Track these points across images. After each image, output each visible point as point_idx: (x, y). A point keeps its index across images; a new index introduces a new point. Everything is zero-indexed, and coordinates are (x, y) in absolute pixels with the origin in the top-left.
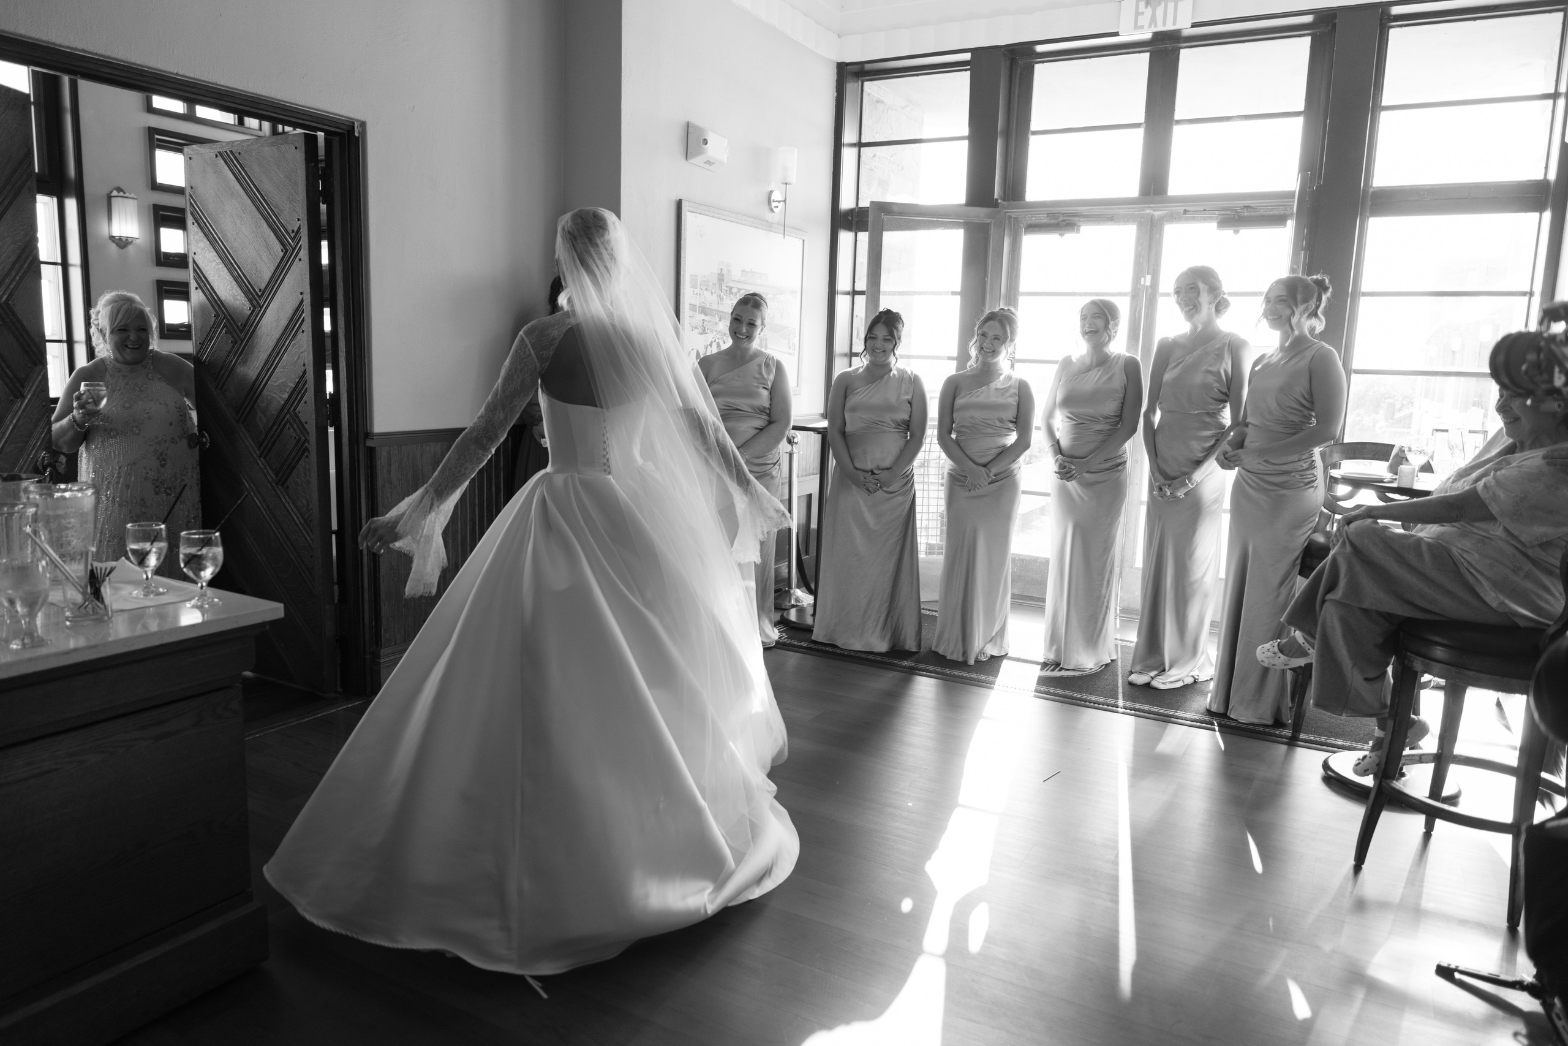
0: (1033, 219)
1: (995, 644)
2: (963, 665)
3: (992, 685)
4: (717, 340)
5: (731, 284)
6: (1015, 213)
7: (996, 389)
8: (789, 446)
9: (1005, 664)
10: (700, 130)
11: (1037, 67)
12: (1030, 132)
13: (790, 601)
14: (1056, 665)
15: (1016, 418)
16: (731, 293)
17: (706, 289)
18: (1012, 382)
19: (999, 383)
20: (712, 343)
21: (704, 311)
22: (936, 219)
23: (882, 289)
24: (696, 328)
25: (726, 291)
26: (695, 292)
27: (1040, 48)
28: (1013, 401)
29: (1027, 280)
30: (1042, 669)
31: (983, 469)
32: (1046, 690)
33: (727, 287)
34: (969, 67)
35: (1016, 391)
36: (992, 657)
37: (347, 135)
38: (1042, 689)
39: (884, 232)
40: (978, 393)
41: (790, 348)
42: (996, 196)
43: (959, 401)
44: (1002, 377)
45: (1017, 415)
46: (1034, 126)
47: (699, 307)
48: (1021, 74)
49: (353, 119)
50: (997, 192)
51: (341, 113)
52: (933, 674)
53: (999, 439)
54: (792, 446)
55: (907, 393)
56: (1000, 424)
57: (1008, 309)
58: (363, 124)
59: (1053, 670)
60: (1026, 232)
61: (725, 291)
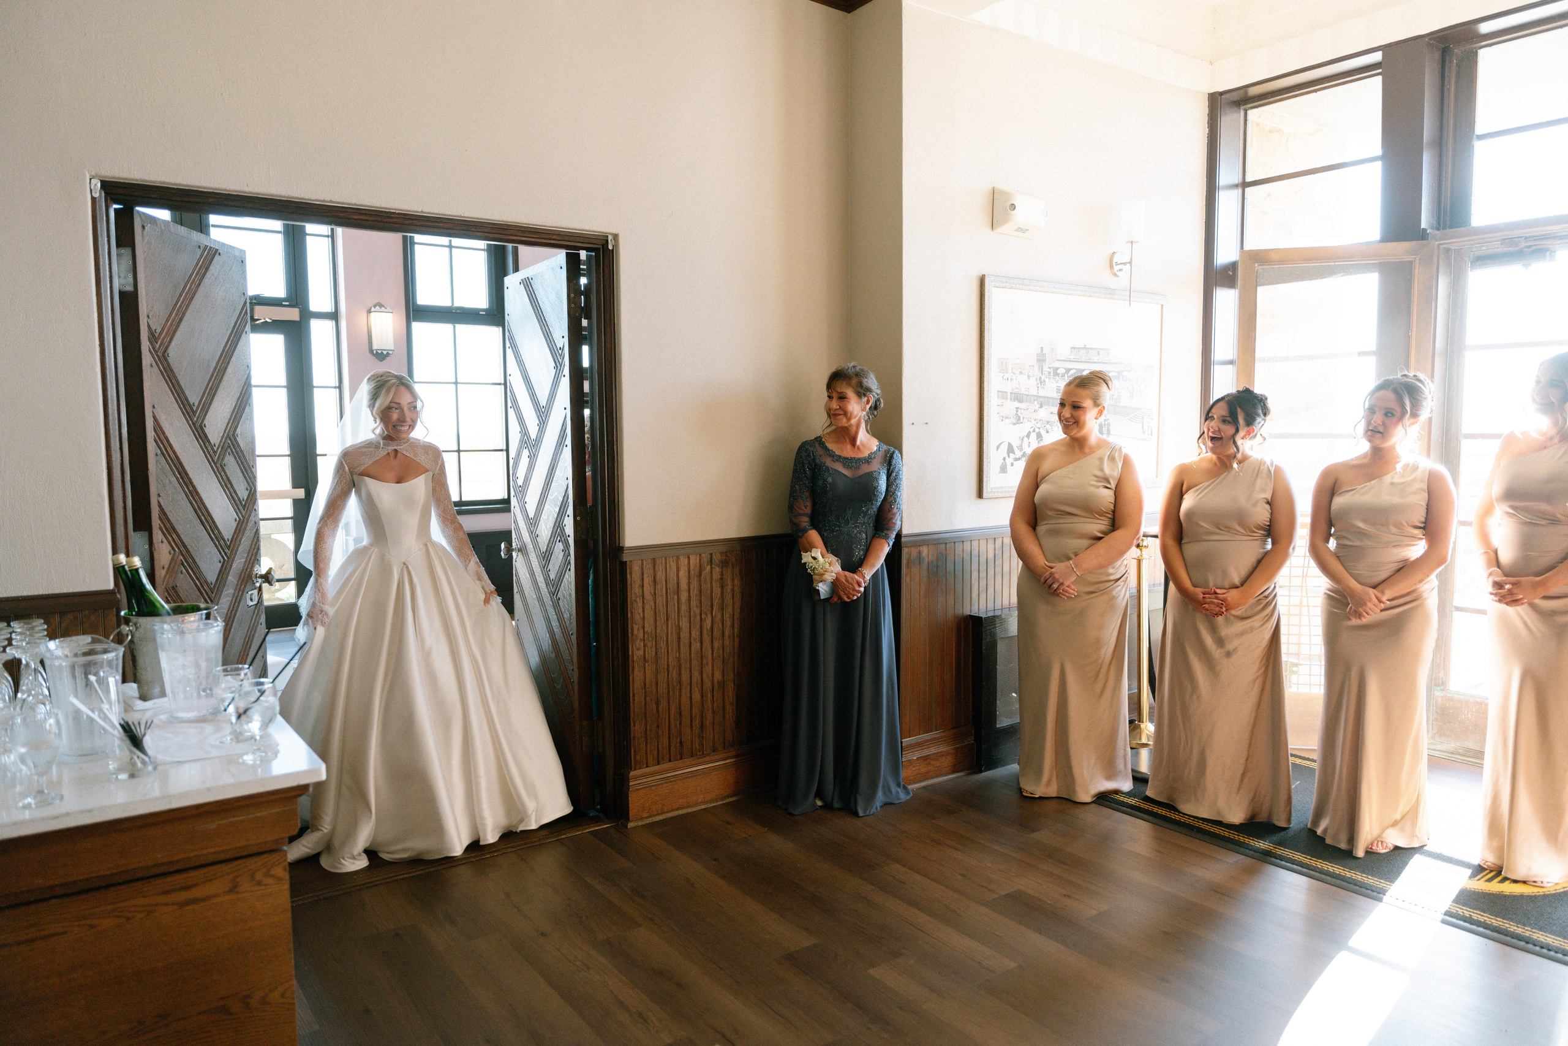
0: (1484, 248)
1: (1403, 830)
2: (1346, 855)
3: (1381, 895)
4: (1037, 430)
5: (1056, 364)
6: (1454, 243)
7: (1392, 484)
8: (1138, 550)
9: (1417, 860)
10: (1006, 195)
11: (1483, 54)
12: (1475, 137)
13: (1140, 739)
14: (1497, 872)
15: (1425, 523)
16: (1056, 374)
17: (1021, 373)
18: (1418, 473)
19: (1397, 473)
20: (1029, 433)
21: (1018, 397)
22: (1333, 264)
23: (1258, 354)
24: (1007, 418)
25: (1049, 373)
26: (1005, 377)
27: (1485, 28)
28: (1421, 499)
29: (1475, 328)
30: (1473, 876)
31: (1371, 591)
32: (1467, 914)
33: (1049, 368)
34: (1380, 71)
35: (1424, 486)
36: (1397, 848)
37: (601, 250)
38: (1460, 912)
39: (1258, 288)
40: (1365, 489)
41: (1144, 432)
42: (1423, 225)
43: (1339, 501)
44: (1399, 467)
45: (1426, 518)
46: (1479, 129)
47: (1011, 393)
48: (1458, 65)
49: (606, 233)
50: (1425, 220)
51: (591, 229)
52: (1295, 866)
53: (1396, 551)
54: (1141, 550)
55: (1263, 490)
56: (1398, 530)
57: (1415, 376)
58: (616, 237)
59: (1490, 880)
60: (1472, 268)
61: (1047, 373)
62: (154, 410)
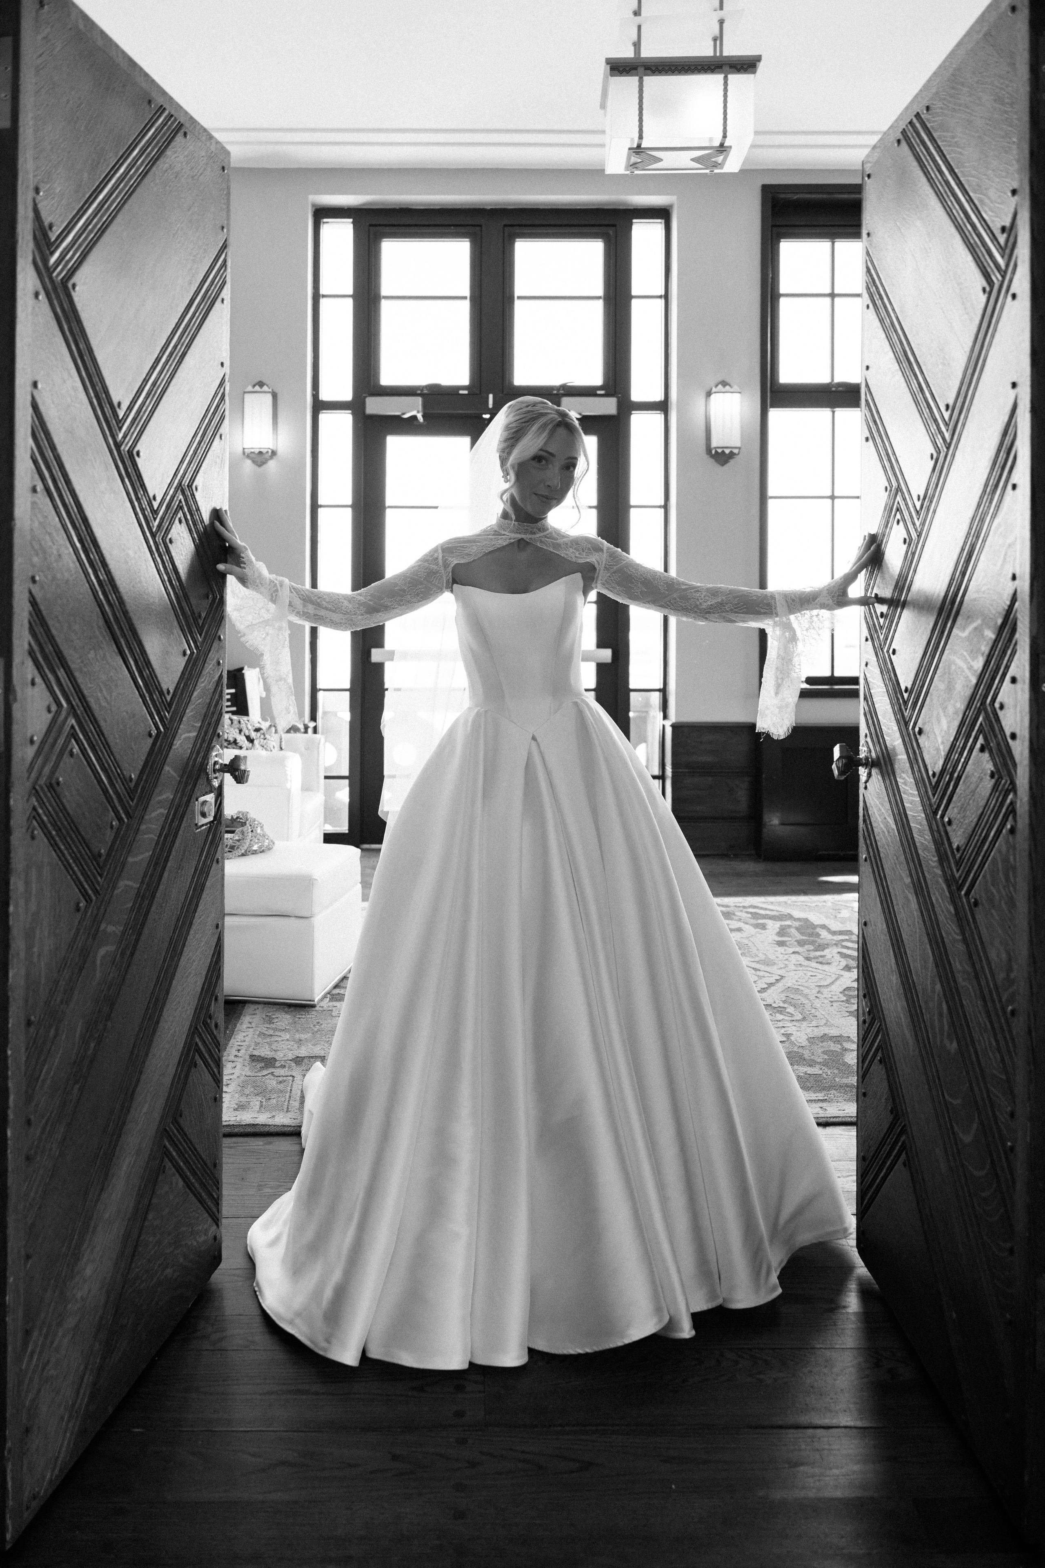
62: (35, 393)
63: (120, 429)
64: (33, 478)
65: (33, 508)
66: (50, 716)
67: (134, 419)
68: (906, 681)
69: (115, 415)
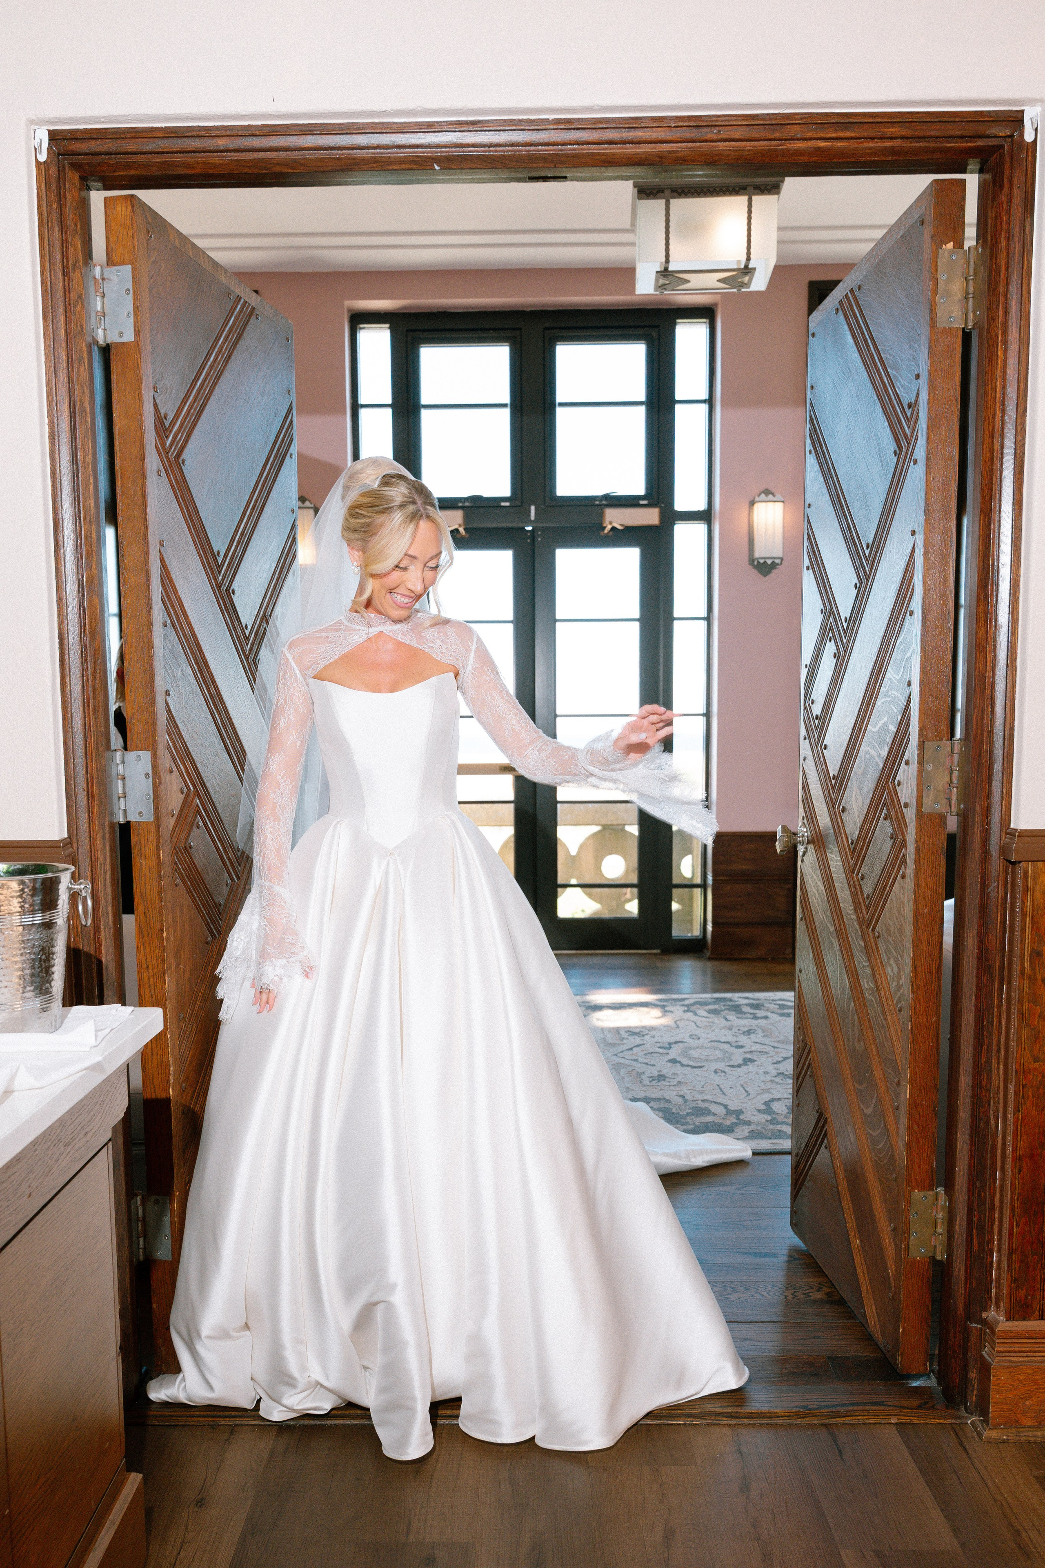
62: (162, 549)
63: (220, 572)
64: (163, 616)
65: (164, 639)
66: (183, 796)
67: (229, 564)
68: (833, 770)
69: (216, 560)
